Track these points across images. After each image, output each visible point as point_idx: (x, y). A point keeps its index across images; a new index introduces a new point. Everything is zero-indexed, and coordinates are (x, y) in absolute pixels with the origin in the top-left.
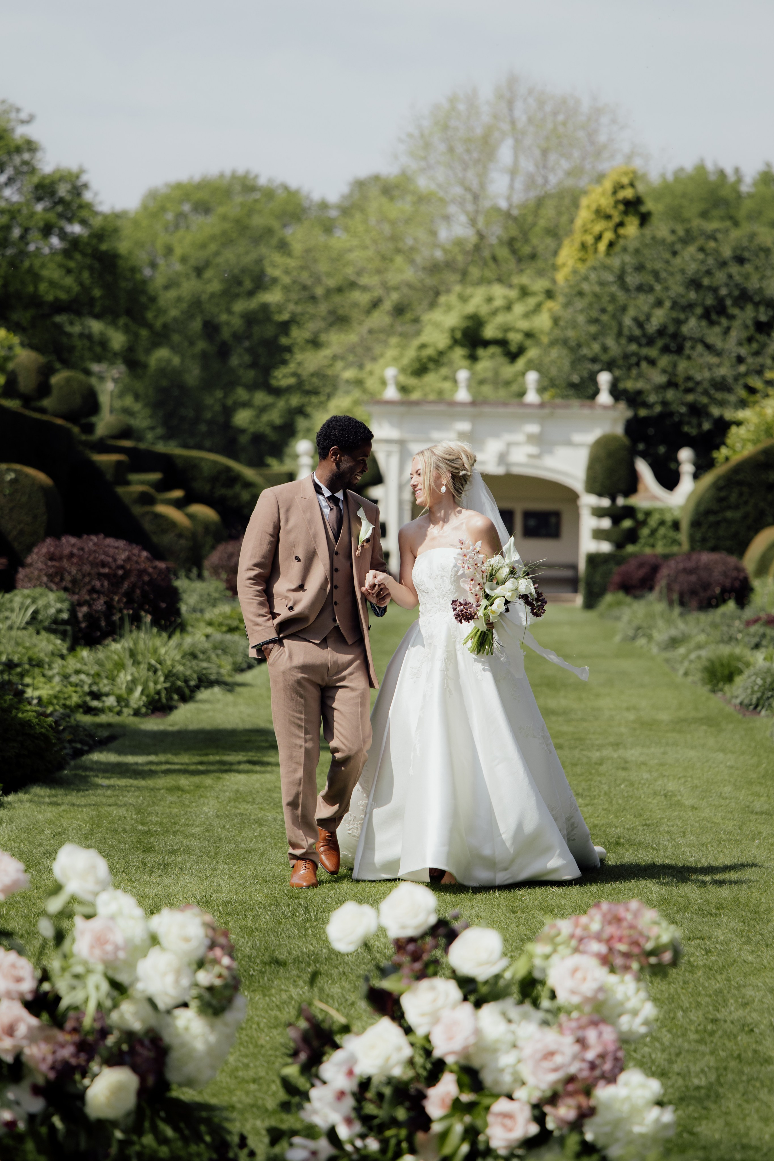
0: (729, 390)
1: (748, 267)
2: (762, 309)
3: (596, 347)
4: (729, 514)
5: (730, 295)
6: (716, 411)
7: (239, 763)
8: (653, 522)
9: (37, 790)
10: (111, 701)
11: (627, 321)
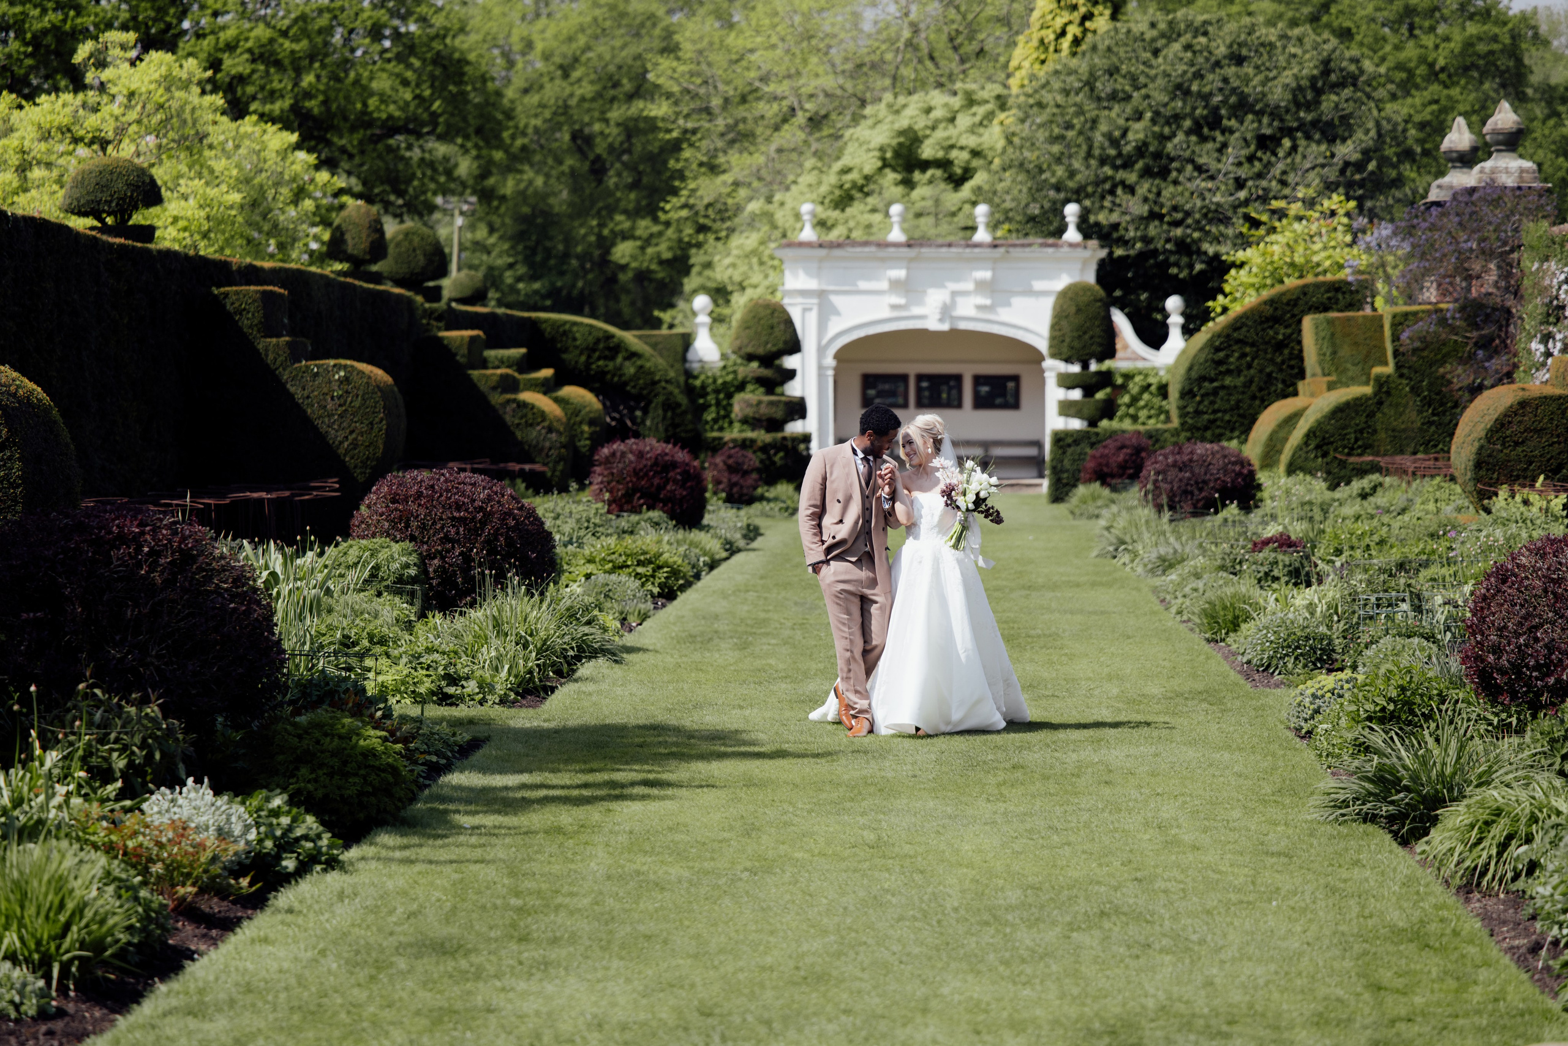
0: (1226, 221)
1: (1248, 69)
2: (1265, 120)
3: (1060, 171)
4: (1228, 381)
5: (1224, 102)
6: (1210, 249)
7: (633, 784)
8: (1134, 387)
9: (386, 839)
10: (471, 686)
11: (1098, 138)
